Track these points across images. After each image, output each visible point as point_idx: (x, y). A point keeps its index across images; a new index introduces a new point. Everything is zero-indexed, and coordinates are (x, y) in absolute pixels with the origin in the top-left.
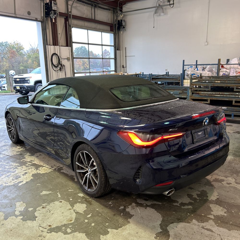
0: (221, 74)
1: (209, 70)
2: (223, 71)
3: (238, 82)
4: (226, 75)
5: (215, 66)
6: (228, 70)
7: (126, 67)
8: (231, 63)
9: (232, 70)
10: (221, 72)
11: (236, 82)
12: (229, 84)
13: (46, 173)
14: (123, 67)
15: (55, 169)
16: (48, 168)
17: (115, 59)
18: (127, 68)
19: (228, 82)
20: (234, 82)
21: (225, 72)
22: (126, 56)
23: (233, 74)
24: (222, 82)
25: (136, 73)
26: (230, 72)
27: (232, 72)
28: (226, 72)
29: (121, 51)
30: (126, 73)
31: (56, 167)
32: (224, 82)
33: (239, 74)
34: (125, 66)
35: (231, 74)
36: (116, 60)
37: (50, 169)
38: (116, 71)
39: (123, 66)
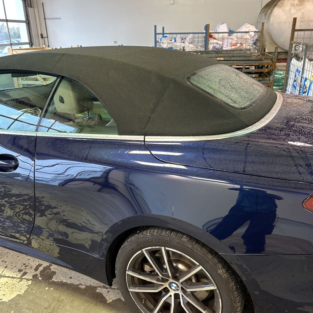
0: (211, 47)
1: (190, 42)
2: (213, 42)
3: (248, 59)
4: (216, 49)
5: (200, 35)
6: (219, 41)
7: (47, 37)
8: (219, 32)
9: (226, 41)
10: (211, 43)
11: (246, 59)
12: (236, 62)
13: (19, 295)
14: (42, 37)
15: (35, 276)
16: (12, 278)
17: (28, 22)
18: (49, 38)
19: (235, 59)
20: (242, 59)
21: (215, 45)
22: (45, 19)
23: (227, 47)
24: (226, 59)
25: (72, 46)
26: (222, 44)
27: (226, 44)
28: (218, 43)
29: (36, 10)
30: (49, 47)
31: (33, 270)
32: (228, 59)
33: (233, 46)
34: (45, 35)
35: (224, 47)
36: (29, 24)
37: (21, 279)
38: (31, 43)
39: (42, 35)
